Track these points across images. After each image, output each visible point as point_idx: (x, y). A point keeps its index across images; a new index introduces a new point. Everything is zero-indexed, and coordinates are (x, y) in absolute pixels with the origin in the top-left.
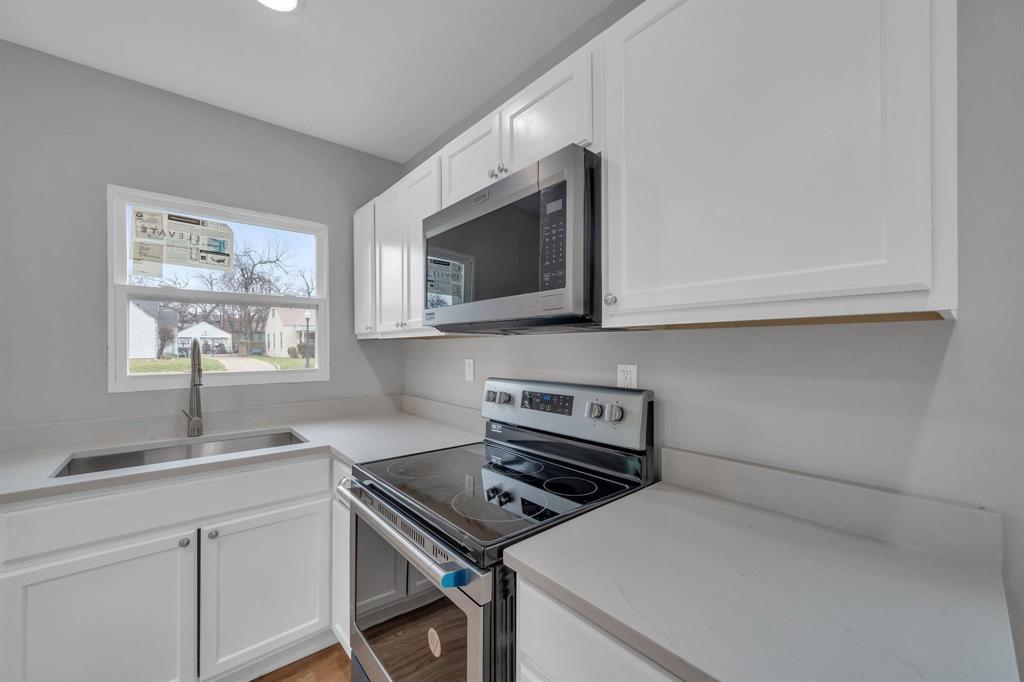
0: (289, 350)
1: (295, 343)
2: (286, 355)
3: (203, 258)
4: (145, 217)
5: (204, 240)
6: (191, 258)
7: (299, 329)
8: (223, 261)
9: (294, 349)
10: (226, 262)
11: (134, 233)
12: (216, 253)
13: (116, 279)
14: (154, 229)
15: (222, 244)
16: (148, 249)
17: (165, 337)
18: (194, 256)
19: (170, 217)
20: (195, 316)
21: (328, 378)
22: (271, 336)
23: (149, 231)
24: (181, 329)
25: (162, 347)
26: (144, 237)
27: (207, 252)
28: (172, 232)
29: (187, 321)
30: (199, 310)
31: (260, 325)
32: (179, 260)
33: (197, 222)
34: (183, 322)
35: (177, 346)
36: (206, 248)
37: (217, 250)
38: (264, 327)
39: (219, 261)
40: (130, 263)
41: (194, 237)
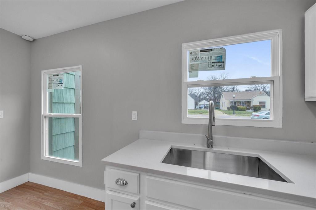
0: (227, 108)
1: (229, 106)
2: (226, 109)
3: (213, 66)
4: (193, 53)
5: (213, 57)
6: (208, 67)
7: (231, 101)
8: (221, 65)
9: (229, 107)
10: (222, 66)
11: (190, 61)
12: (218, 62)
13: (184, 80)
14: (196, 58)
15: (221, 57)
16: (194, 66)
17: (196, 104)
18: (209, 66)
19: (201, 51)
20: (202, 99)
21: (282, 127)
22: (222, 104)
23: (194, 59)
24: (199, 102)
25: (196, 106)
26: (193, 62)
27: (215, 63)
28: (202, 57)
29: (201, 100)
30: (203, 97)
31: (218, 100)
32: (204, 69)
33: (211, 50)
34: (200, 100)
35: (198, 106)
36: (214, 61)
37: (218, 61)
38: (219, 101)
39: (219, 66)
40: (188, 73)
41: (210, 57)
